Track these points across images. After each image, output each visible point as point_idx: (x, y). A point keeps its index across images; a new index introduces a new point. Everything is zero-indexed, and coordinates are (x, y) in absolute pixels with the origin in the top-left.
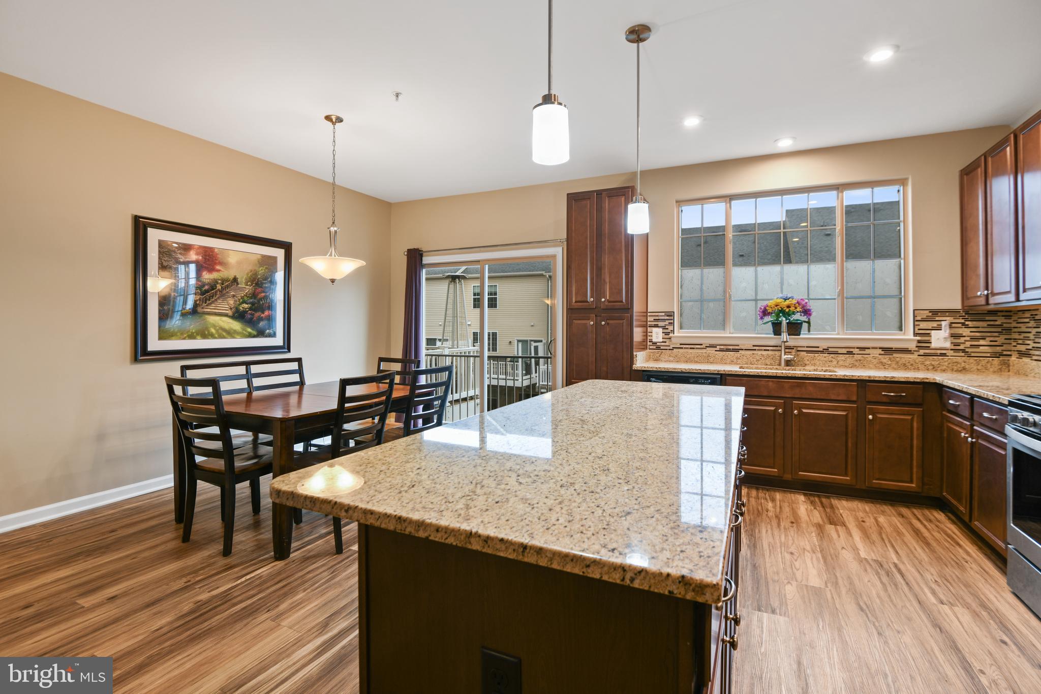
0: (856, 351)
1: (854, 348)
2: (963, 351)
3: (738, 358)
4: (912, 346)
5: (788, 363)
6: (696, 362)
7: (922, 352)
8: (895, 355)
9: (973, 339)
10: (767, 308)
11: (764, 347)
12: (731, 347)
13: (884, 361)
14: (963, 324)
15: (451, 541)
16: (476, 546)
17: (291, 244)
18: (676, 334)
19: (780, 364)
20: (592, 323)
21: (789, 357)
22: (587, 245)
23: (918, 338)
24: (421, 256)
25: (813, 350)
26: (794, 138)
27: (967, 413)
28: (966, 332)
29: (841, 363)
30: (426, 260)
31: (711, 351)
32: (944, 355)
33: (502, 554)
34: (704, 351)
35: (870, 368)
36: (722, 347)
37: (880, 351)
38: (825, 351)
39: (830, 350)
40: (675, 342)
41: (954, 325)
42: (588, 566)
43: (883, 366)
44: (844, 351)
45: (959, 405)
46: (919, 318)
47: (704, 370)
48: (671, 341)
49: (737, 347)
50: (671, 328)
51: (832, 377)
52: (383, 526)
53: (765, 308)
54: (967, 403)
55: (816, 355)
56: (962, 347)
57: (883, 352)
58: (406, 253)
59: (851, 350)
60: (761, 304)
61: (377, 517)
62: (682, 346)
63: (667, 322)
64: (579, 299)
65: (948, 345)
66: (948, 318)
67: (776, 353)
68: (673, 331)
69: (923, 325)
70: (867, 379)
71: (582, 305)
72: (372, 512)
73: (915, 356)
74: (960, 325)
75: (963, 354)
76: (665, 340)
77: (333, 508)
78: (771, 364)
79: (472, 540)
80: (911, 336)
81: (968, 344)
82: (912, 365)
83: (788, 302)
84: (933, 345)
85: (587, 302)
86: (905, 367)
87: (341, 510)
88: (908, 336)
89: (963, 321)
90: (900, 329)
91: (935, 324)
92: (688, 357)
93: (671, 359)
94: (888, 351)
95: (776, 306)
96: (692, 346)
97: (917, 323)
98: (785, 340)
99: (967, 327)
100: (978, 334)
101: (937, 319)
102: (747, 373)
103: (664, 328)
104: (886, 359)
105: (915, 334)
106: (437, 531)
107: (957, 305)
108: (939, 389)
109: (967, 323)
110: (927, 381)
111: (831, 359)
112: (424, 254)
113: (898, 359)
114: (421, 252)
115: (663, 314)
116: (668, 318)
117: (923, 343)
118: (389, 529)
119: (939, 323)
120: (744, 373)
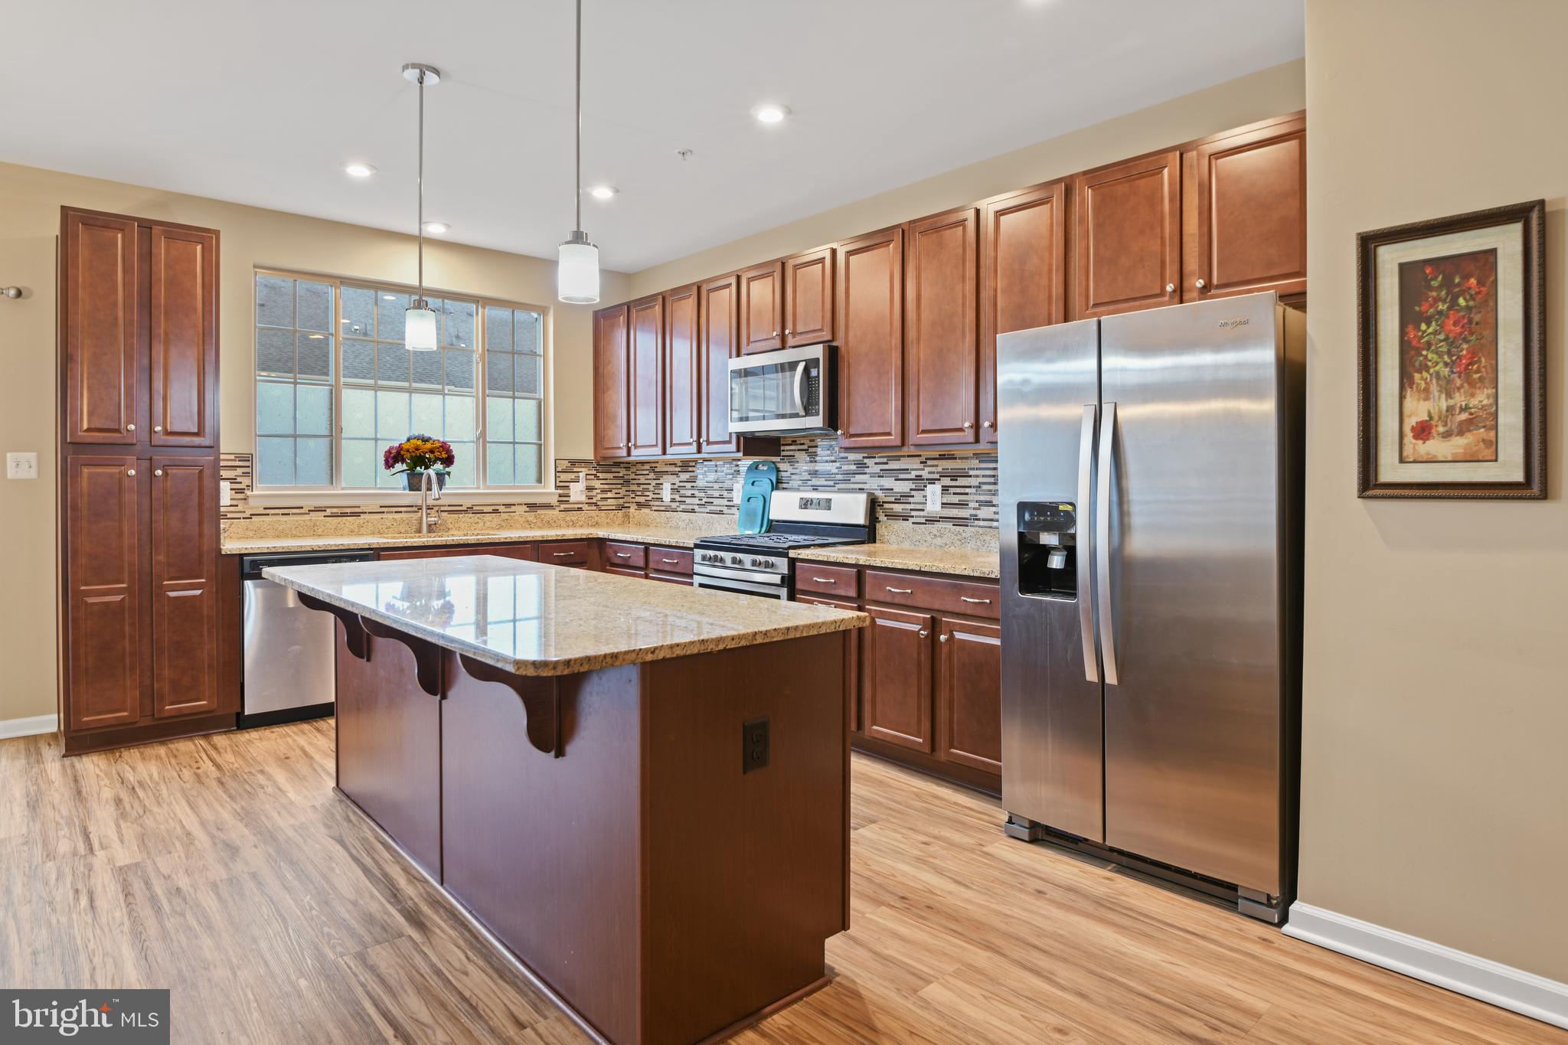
0: (502, 509)
1: (500, 505)
2: (596, 504)
3: (360, 526)
4: (554, 501)
5: (431, 528)
6: (295, 536)
7: (563, 507)
8: (539, 512)
9: (604, 491)
10: (402, 453)
11: (397, 508)
12: (349, 510)
13: (530, 519)
14: (595, 475)
15: (743, 643)
16: (759, 640)
18: (255, 492)
19: (419, 531)
20: (132, 472)
21: (432, 519)
22: (116, 318)
23: (561, 492)
25: (455, 510)
26: (448, 226)
27: (641, 563)
28: (597, 484)
29: (488, 524)
31: (318, 517)
32: (580, 509)
33: (775, 639)
34: (307, 517)
35: (517, 529)
36: (335, 510)
37: (525, 508)
38: (470, 510)
39: (475, 508)
40: (255, 505)
41: (588, 477)
42: (820, 627)
43: (530, 525)
44: (490, 509)
45: (630, 557)
46: (559, 469)
47: (349, 545)
48: (247, 504)
49: (357, 510)
50: (246, 481)
51: (507, 540)
52: (689, 652)
53: (398, 453)
55: (461, 515)
56: (594, 501)
57: (528, 509)
59: (497, 507)
60: (384, 447)
61: (683, 647)
62: (267, 511)
63: (240, 471)
64: (100, 424)
65: (583, 498)
66: (583, 469)
67: (411, 515)
68: (250, 487)
69: (564, 477)
70: (541, 539)
71: (104, 438)
72: (678, 645)
73: (556, 512)
74: (592, 477)
75: (595, 508)
76: (235, 503)
77: (638, 654)
78: (406, 532)
79: (757, 637)
80: (552, 489)
81: (599, 496)
82: (555, 522)
83: (428, 445)
84: (572, 499)
85: (120, 431)
86: (549, 525)
87: (647, 653)
88: (549, 489)
89: (595, 472)
90: (539, 481)
91: (572, 476)
92: (280, 528)
93: (251, 533)
94: (532, 507)
95: (417, 450)
96: (286, 511)
97: (558, 474)
98: (437, 497)
99: (598, 478)
100: (606, 486)
101: (575, 470)
102: (409, 545)
103: (233, 480)
104: (531, 517)
105: (557, 487)
106: (733, 639)
107: (590, 456)
108: (601, 542)
109: (598, 474)
110: (591, 536)
111: (477, 520)
113: (542, 516)
115: (232, 457)
116: (241, 464)
117: (564, 498)
118: (694, 653)
119: (576, 474)
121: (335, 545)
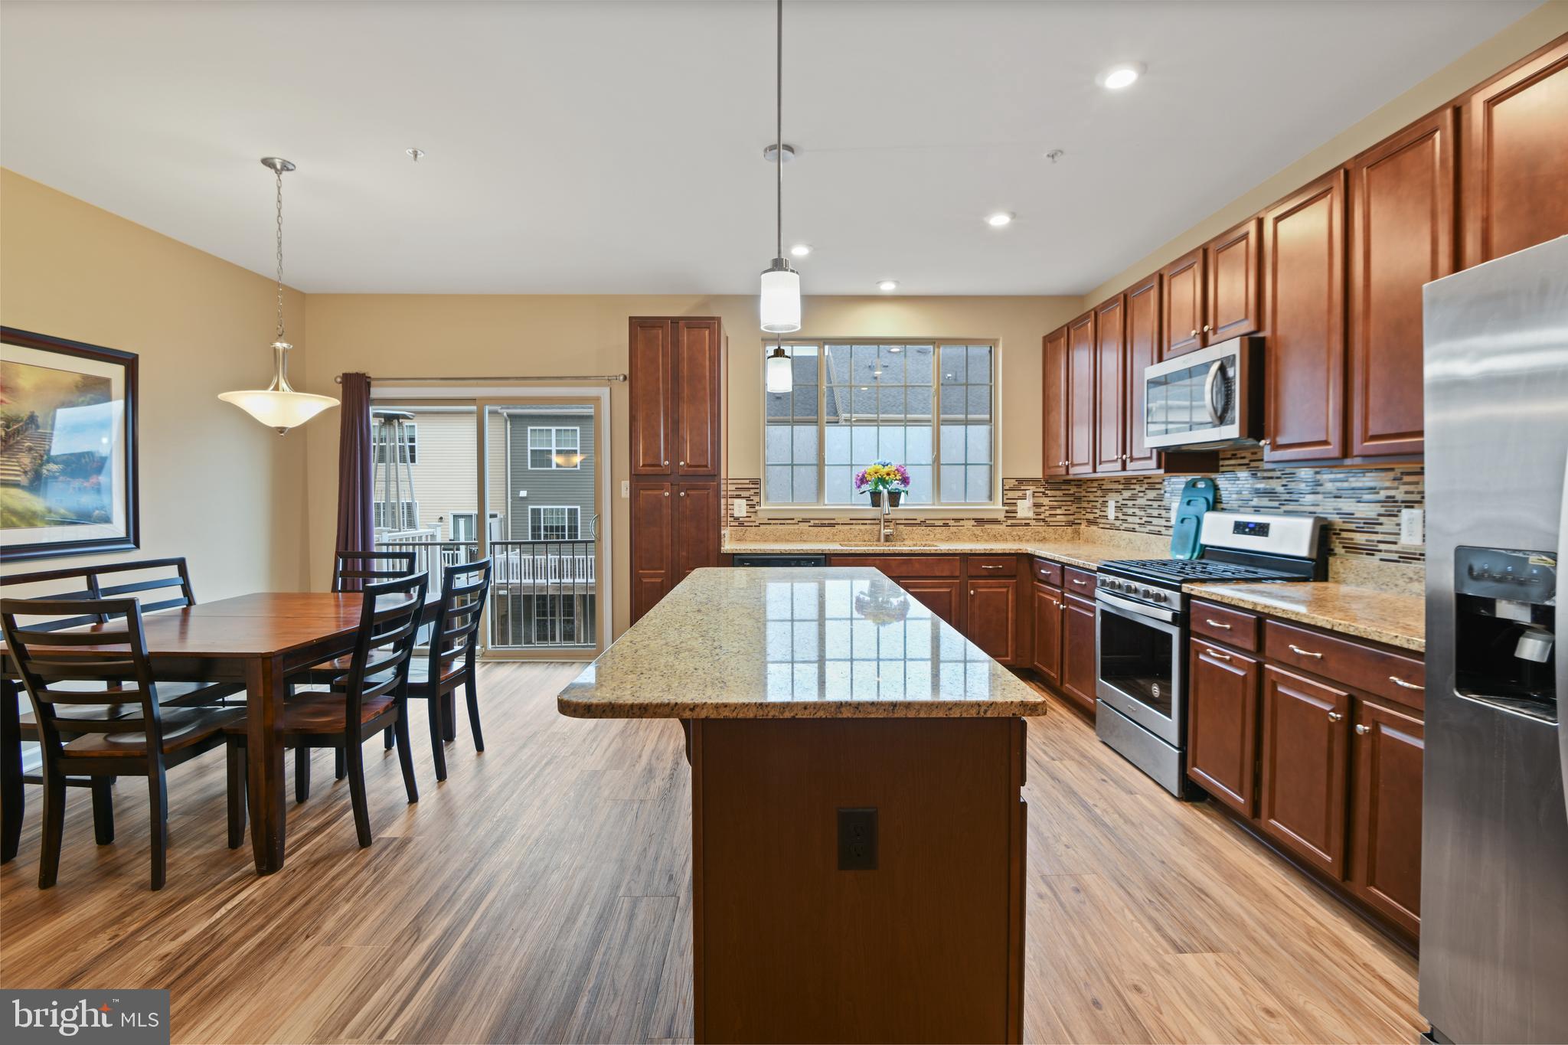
0: (951, 523)
1: (949, 519)
2: (1044, 520)
3: (834, 535)
4: (1001, 516)
5: (888, 538)
6: (788, 541)
7: (1010, 522)
8: (986, 526)
9: (1052, 508)
10: (866, 476)
11: (862, 521)
12: (827, 522)
13: (976, 532)
14: (1044, 493)
15: (821, 714)
16: (846, 714)
17: (136, 356)
18: (762, 507)
19: (879, 540)
20: (667, 494)
21: (888, 531)
22: (659, 389)
23: (1007, 508)
24: (369, 385)
25: (911, 523)
26: (897, 282)
27: (1058, 582)
28: (1045, 501)
29: (938, 536)
30: (376, 392)
31: (804, 526)
32: (1027, 525)
33: (873, 716)
34: (796, 527)
35: (964, 541)
36: (817, 522)
37: (973, 523)
38: (923, 523)
39: (927, 522)
40: (762, 517)
41: (1036, 494)
42: (950, 709)
43: (976, 538)
44: (940, 523)
45: (1050, 574)
46: (1007, 487)
47: (807, 550)
48: (757, 516)
49: (832, 522)
50: (756, 499)
51: (937, 552)
52: (741, 716)
53: (863, 476)
54: (1058, 572)
55: (914, 528)
56: (1042, 517)
57: (975, 524)
58: (339, 380)
59: (947, 522)
60: (858, 471)
61: (733, 708)
62: (770, 521)
63: (752, 492)
64: (649, 461)
65: (1031, 515)
66: (1032, 487)
67: (874, 526)
68: (759, 503)
69: (1011, 494)
70: (969, 552)
71: (652, 471)
72: (726, 706)
73: (1003, 527)
74: (1041, 494)
75: (1043, 524)
76: (749, 515)
77: (673, 710)
78: (869, 540)
79: (843, 709)
80: (1000, 506)
81: (1047, 513)
82: (1001, 536)
83: (887, 469)
84: (1019, 515)
85: (660, 466)
86: (995, 538)
87: (684, 710)
88: (997, 508)
89: (1043, 490)
90: (990, 498)
91: (1020, 494)
92: (778, 534)
93: (758, 537)
94: (980, 522)
95: (876, 473)
96: (783, 522)
97: (1005, 492)
98: (887, 512)
99: (1047, 496)
100: (1055, 503)
101: (1023, 488)
102: (853, 552)
103: (748, 499)
104: (978, 530)
105: (1004, 504)
106: (805, 708)
107: (1039, 475)
108: (1030, 558)
109: (1047, 492)
110: (1020, 552)
111: (928, 532)
112: (372, 383)
113: (989, 530)
114: (368, 380)
115: (748, 481)
116: (753, 486)
117: (1011, 514)
118: (748, 717)
119: (1023, 492)
120: (851, 552)
121: (798, 550)
